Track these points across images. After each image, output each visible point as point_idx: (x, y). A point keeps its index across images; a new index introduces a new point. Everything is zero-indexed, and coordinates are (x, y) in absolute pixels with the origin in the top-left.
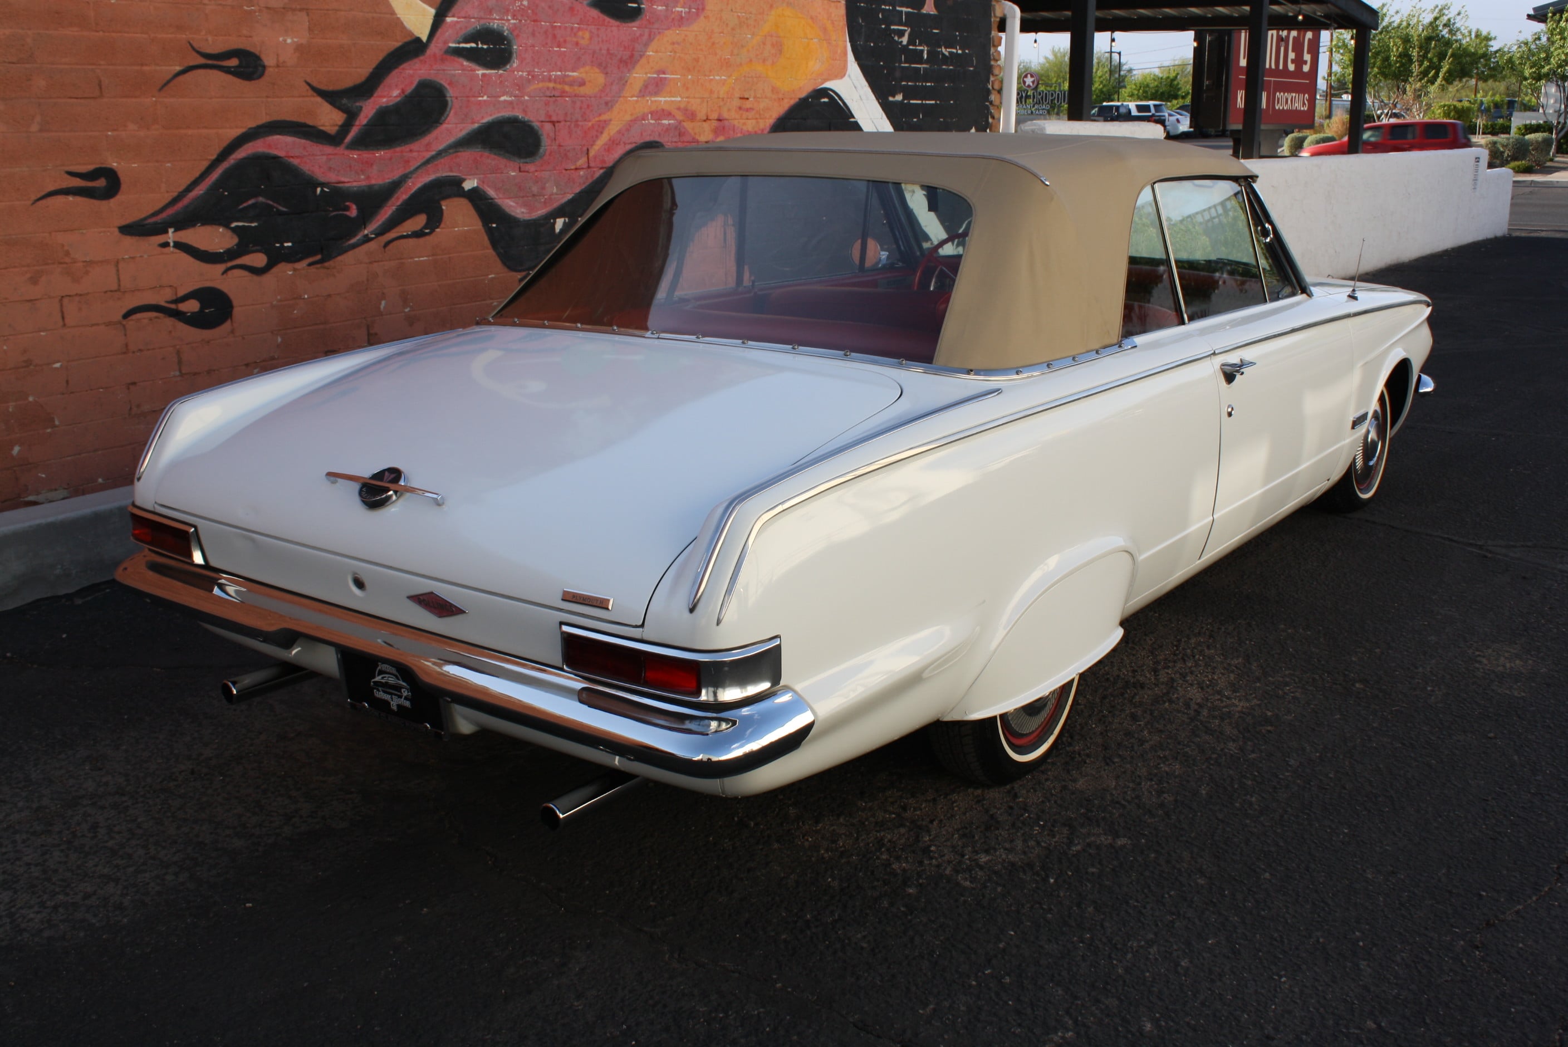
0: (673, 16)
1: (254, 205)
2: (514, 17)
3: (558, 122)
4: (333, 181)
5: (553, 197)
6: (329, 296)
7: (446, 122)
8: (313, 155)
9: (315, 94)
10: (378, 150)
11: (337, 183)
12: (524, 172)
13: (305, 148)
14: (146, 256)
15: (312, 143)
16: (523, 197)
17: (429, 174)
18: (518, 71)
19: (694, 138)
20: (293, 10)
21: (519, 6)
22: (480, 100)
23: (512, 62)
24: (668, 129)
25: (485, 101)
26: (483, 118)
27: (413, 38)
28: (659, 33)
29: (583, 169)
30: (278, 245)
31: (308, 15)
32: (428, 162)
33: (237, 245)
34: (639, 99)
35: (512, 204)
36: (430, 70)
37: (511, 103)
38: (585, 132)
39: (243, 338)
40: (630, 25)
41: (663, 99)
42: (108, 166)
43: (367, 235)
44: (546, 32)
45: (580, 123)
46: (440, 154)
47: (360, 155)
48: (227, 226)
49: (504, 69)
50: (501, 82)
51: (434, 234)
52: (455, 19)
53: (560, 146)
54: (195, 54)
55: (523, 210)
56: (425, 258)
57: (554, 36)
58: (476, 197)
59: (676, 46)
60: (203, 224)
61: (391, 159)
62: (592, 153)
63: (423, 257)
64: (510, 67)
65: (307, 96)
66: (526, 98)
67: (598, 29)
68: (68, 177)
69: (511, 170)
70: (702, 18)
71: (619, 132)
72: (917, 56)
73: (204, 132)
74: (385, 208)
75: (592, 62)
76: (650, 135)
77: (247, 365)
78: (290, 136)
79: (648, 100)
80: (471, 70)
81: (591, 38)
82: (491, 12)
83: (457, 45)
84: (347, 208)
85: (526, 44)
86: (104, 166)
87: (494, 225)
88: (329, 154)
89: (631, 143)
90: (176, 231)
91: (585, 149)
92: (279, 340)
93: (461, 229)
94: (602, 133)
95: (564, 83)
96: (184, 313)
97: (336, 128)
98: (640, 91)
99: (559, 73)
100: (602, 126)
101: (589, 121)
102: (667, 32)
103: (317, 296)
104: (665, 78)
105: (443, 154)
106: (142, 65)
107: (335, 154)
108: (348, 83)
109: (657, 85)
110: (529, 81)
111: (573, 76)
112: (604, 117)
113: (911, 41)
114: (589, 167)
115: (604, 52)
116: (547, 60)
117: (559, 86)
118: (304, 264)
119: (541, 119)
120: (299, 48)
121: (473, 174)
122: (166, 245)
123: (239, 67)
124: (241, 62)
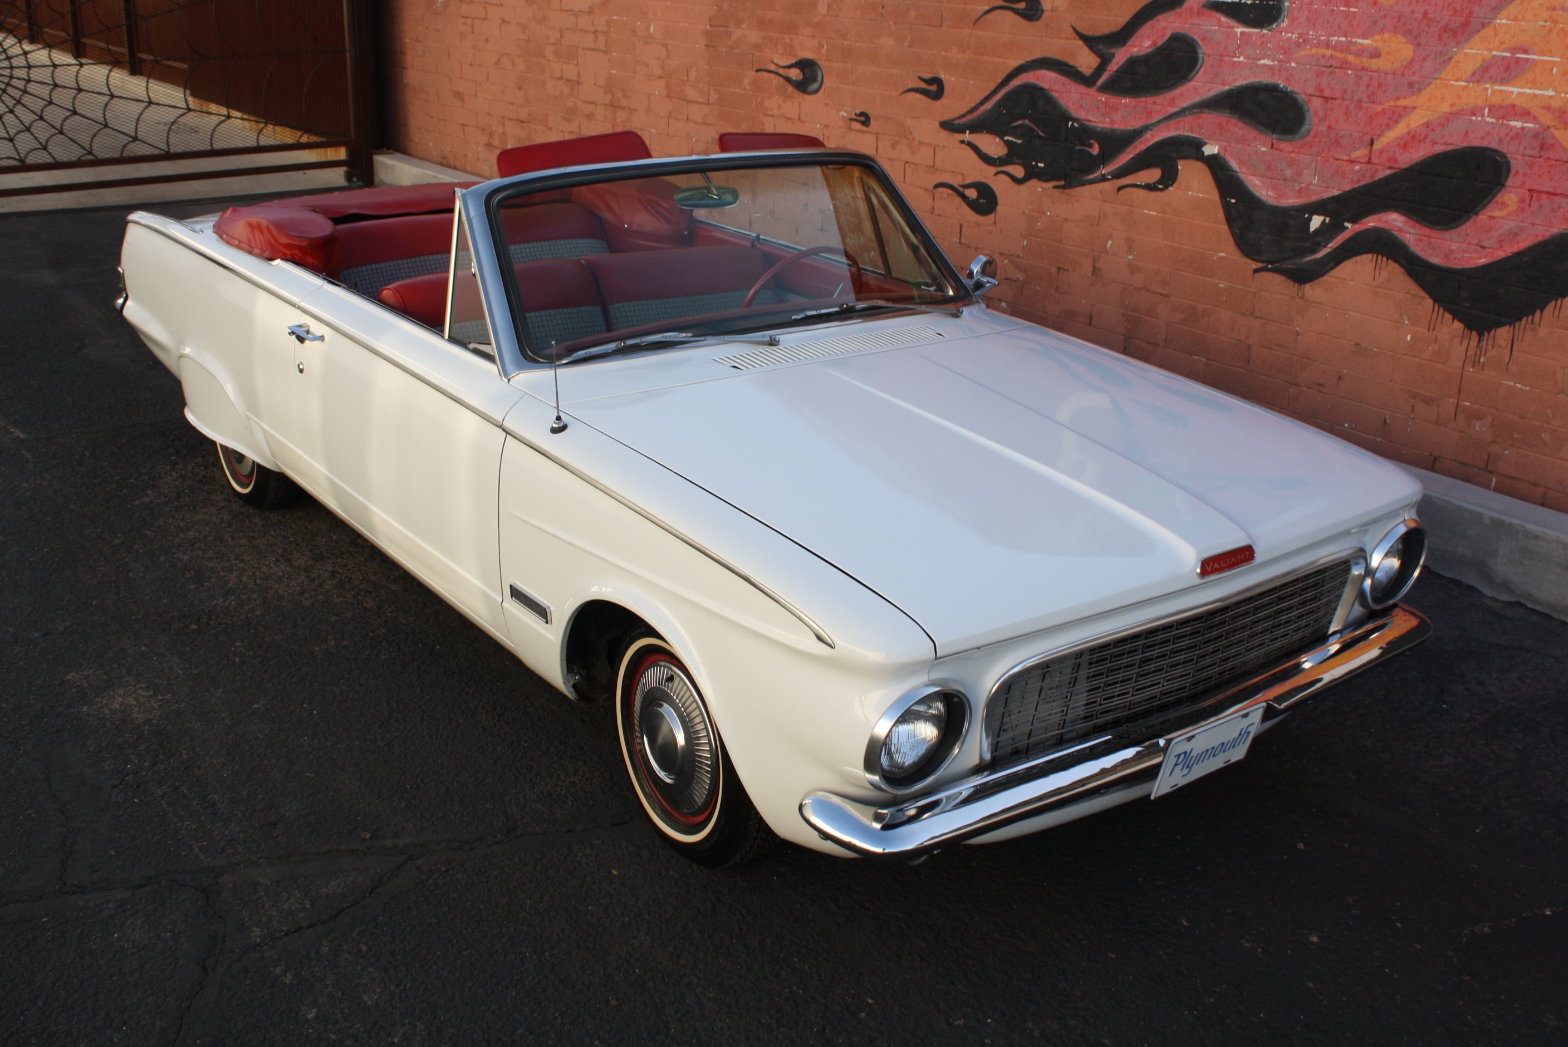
4: (1083, 118)
5: (1311, 187)
6: (1066, 219)
7: (1194, 79)
8: (1070, 92)
9: (1077, 38)
10: (1124, 97)
11: (1085, 120)
12: (1277, 149)
14: (951, 147)
15: (1070, 81)
16: (1272, 178)
17: (1169, 130)
18: (1287, 33)
22: (1235, 62)
23: (1279, 21)
24: (1518, 135)
25: (1240, 62)
26: (1235, 80)
29: (1359, 162)
30: (1034, 163)
32: (1170, 117)
33: (1007, 155)
34: (1471, 85)
35: (1258, 183)
36: (1184, 24)
37: (1271, 68)
38: (1371, 117)
39: (1001, 231)
41: (1516, 90)
42: (939, 77)
43: (1104, 175)
45: (1364, 105)
46: (1183, 112)
48: (1002, 138)
50: (1262, 43)
51: (1166, 191)
56: (1155, 213)
58: (1216, 165)
59: (1560, 12)
60: (987, 133)
61: (1135, 107)
62: (1377, 146)
63: (1153, 211)
65: (1071, 39)
66: (1293, 64)
68: (918, 80)
71: (1427, 125)
73: (997, 60)
75: (1396, 28)
76: (1483, 138)
77: (1001, 254)
79: (1487, 89)
80: (1229, 27)
84: (1091, 146)
86: (937, 76)
87: (1233, 201)
88: (1082, 94)
90: (970, 133)
91: (1367, 138)
92: (1025, 243)
93: (1195, 194)
94: (1397, 122)
95: (1348, 51)
96: (968, 198)
97: (1092, 71)
98: (1474, 74)
99: (1343, 39)
100: (1397, 115)
101: (1379, 104)
103: (1057, 216)
104: (1528, 60)
105: (1187, 113)
106: (966, 4)
107: (1088, 94)
108: (1105, 30)
109: (1508, 68)
110: (1298, 45)
111: (1363, 45)
112: (1402, 102)
114: (1369, 162)
115: (1419, 15)
116: (1328, 22)
117: (1339, 55)
118: (1050, 185)
119: (1308, 92)
121: (1214, 140)
122: (962, 142)
123: (1025, 9)
124: (1027, 5)
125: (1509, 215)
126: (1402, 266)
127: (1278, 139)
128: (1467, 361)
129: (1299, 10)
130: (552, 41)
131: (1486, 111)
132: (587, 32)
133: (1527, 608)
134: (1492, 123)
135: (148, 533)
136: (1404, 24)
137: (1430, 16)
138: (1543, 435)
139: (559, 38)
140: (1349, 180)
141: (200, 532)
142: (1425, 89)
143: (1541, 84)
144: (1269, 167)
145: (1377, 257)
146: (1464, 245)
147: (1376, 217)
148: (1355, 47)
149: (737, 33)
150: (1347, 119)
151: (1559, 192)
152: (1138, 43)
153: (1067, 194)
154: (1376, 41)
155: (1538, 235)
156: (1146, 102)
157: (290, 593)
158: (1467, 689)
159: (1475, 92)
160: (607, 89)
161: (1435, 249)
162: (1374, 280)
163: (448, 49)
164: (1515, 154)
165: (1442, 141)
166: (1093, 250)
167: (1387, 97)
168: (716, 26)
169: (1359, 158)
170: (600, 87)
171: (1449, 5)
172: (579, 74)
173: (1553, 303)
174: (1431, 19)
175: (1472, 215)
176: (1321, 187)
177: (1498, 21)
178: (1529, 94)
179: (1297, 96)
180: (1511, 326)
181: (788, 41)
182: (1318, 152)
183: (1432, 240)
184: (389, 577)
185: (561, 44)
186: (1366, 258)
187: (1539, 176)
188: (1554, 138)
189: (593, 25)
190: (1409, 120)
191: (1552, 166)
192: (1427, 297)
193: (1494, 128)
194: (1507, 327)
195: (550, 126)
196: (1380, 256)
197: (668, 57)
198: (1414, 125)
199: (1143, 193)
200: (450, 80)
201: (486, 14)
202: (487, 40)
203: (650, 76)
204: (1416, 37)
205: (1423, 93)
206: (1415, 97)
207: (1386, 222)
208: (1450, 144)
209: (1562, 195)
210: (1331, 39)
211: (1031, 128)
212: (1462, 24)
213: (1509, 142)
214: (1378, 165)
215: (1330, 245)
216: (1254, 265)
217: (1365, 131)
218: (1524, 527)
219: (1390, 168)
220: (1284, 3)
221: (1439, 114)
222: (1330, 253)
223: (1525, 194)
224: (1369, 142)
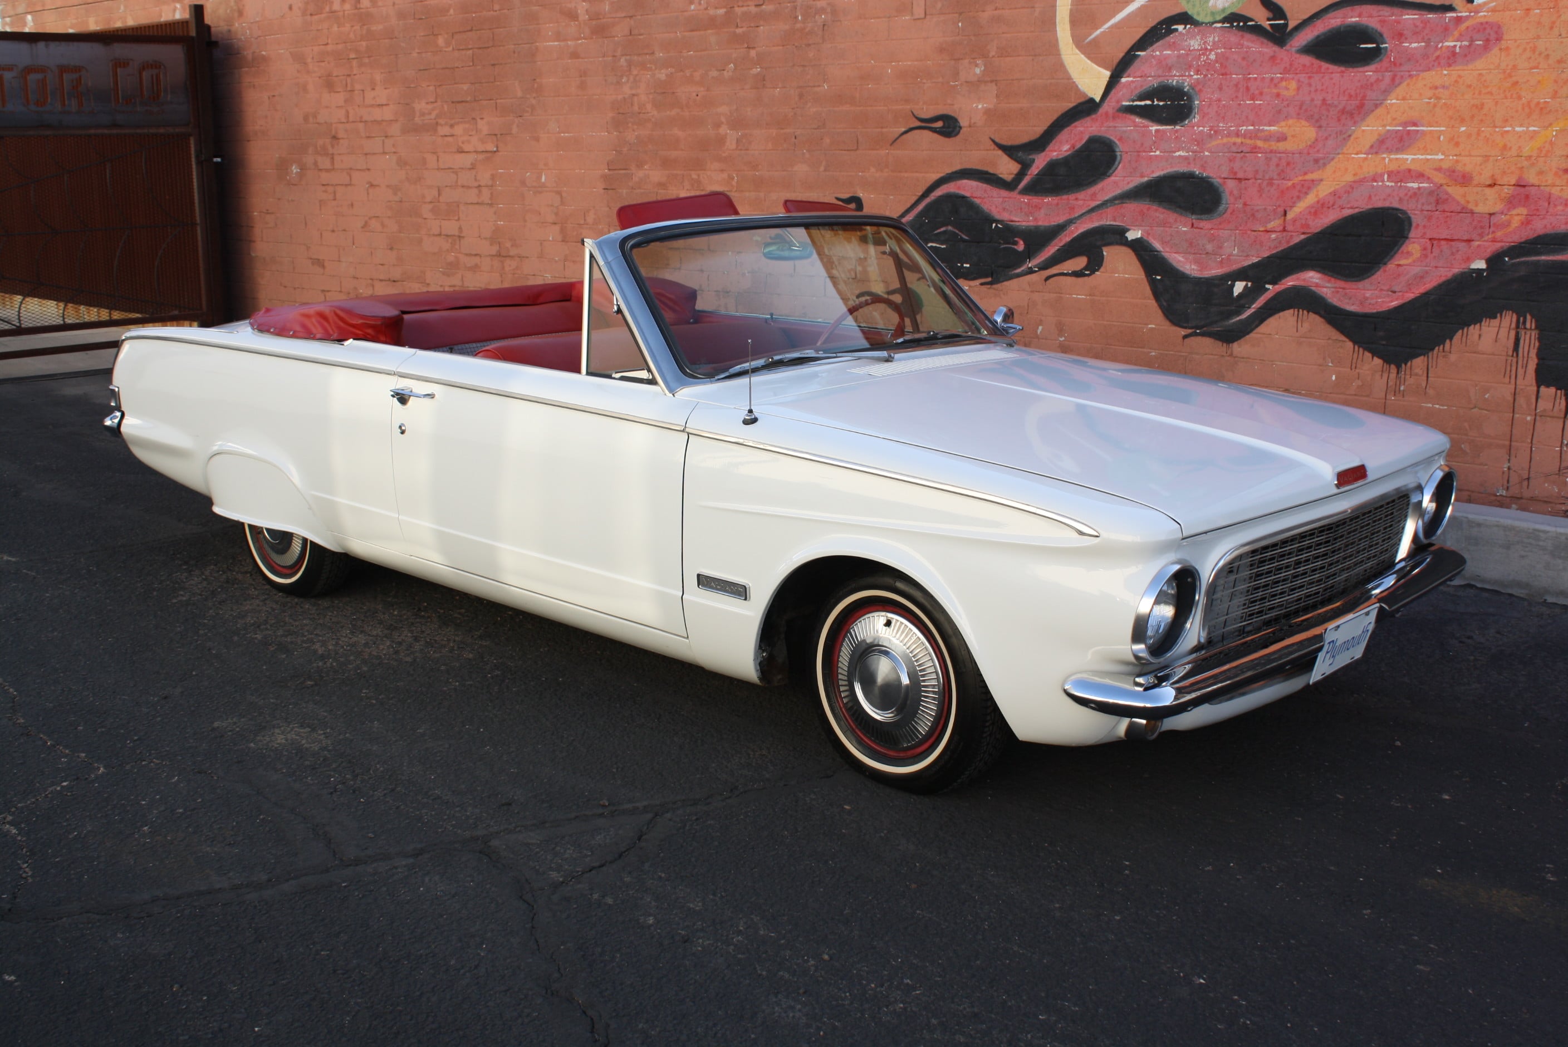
0: (1438, 53)
1: (945, 232)
2: (1197, 72)
5: (1232, 257)
7: (1114, 174)
8: (992, 197)
9: (996, 148)
12: (1197, 228)
13: (985, 191)
16: (1194, 254)
17: (1093, 222)
18: (1198, 127)
19: (1463, 208)
20: (986, 82)
21: (1204, 61)
23: (1191, 117)
24: (1416, 194)
25: (1156, 156)
26: (1153, 172)
27: (1087, 99)
28: (1410, 76)
29: (1275, 231)
30: (959, 265)
31: (996, 85)
32: (1092, 210)
34: (1370, 156)
35: (1181, 259)
37: (1186, 158)
40: (1361, 69)
41: (1410, 157)
42: (857, 195)
43: (1031, 267)
44: (1236, 85)
45: (1276, 182)
46: (1104, 204)
47: (1030, 199)
49: (1182, 124)
50: (1177, 137)
51: (1093, 276)
52: (1131, 79)
54: (914, 119)
55: (1193, 267)
56: (1083, 297)
57: (1248, 89)
58: (1140, 248)
59: (1441, 90)
61: (1058, 204)
62: (1290, 216)
63: (1082, 295)
64: (1189, 122)
65: (990, 150)
66: (1207, 153)
67: (1310, 78)
68: (836, 200)
69: (1182, 225)
70: (1495, 51)
71: (1334, 193)
73: (917, 175)
74: (1049, 247)
75: (1298, 114)
76: (1384, 200)
78: (976, 181)
79: (1384, 158)
80: (1144, 127)
81: (1298, 89)
82: (1170, 69)
83: (1131, 103)
84: (1016, 243)
85: (1210, 99)
86: (855, 195)
87: (1159, 277)
88: (1004, 198)
91: (1281, 210)
93: (1122, 275)
94: (1306, 193)
95: (1256, 137)
97: (1013, 176)
98: (1372, 147)
99: (1251, 128)
100: (1306, 188)
101: (1289, 180)
102: (1426, 74)
104: (1418, 131)
105: (1109, 204)
106: (882, 128)
107: (1010, 198)
108: (1024, 139)
109: (1401, 140)
110: (1210, 136)
111: (1270, 131)
112: (1310, 177)
114: (1284, 230)
115: (1319, 103)
116: (1236, 114)
117: (1248, 141)
118: (977, 282)
119: (1223, 176)
120: (987, 112)
121: (1136, 226)
123: (943, 127)
124: (944, 124)
125: (1414, 261)
126: (1321, 316)
127: (1198, 219)
128: (1388, 391)
129: (1209, 107)
130: (428, 199)
131: (1386, 176)
132: (469, 187)
133: (1477, 588)
134: (1392, 186)
135: (206, 621)
136: (1306, 110)
137: (1328, 102)
138: (1463, 446)
139: (437, 196)
140: (1267, 248)
141: (258, 618)
142: (1329, 163)
143: (1431, 150)
144: (1191, 244)
145: (1298, 311)
146: (1376, 292)
147: (1294, 276)
148: (1263, 134)
149: (641, 174)
150: (1261, 195)
151: (1455, 238)
152: (1056, 148)
153: (994, 289)
154: (1282, 127)
155: (1441, 276)
156: (1068, 199)
157: (385, 655)
158: (1461, 642)
159: (1374, 161)
160: (493, 240)
161: (1350, 298)
162: (1297, 331)
163: (305, 218)
164: (1414, 210)
165: (1349, 206)
166: (1024, 337)
167: (1295, 173)
168: (615, 170)
169: (1274, 227)
170: (486, 239)
171: (1344, 92)
172: (460, 228)
173: (1460, 331)
174: (1329, 105)
175: (1381, 265)
176: (1241, 256)
177: (1389, 102)
178: (1422, 159)
179: (1212, 180)
180: (1425, 356)
181: (694, 176)
182: (1236, 227)
183: (1348, 291)
184: (472, 636)
185: (439, 202)
186: (1288, 314)
187: (1438, 227)
188: (1447, 193)
189: (476, 180)
190: (1318, 191)
191: (1447, 217)
192: (1347, 340)
193: (1394, 190)
194: (1422, 357)
195: (427, 282)
196: (1301, 310)
197: (563, 203)
198: (1322, 195)
199: (1069, 279)
200: (308, 248)
201: (351, 180)
202: (352, 205)
203: (543, 223)
204: (1317, 121)
205: (1328, 167)
206: (1320, 172)
207: (1304, 280)
208: (1357, 208)
209: (1458, 240)
210: (1241, 128)
211: (955, 233)
212: (1358, 107)
213: (1408, 200)
214: (1291, 232)
215: (1254, 306)
216: (1183, 332)
217: (1277, 205)
218: (1467, 518)
219: (1303, 233)
220: (1194, 102)
221: (1345, 183)
222: (1254, 312)
223: (1426, 242)
224: (1283, 213)
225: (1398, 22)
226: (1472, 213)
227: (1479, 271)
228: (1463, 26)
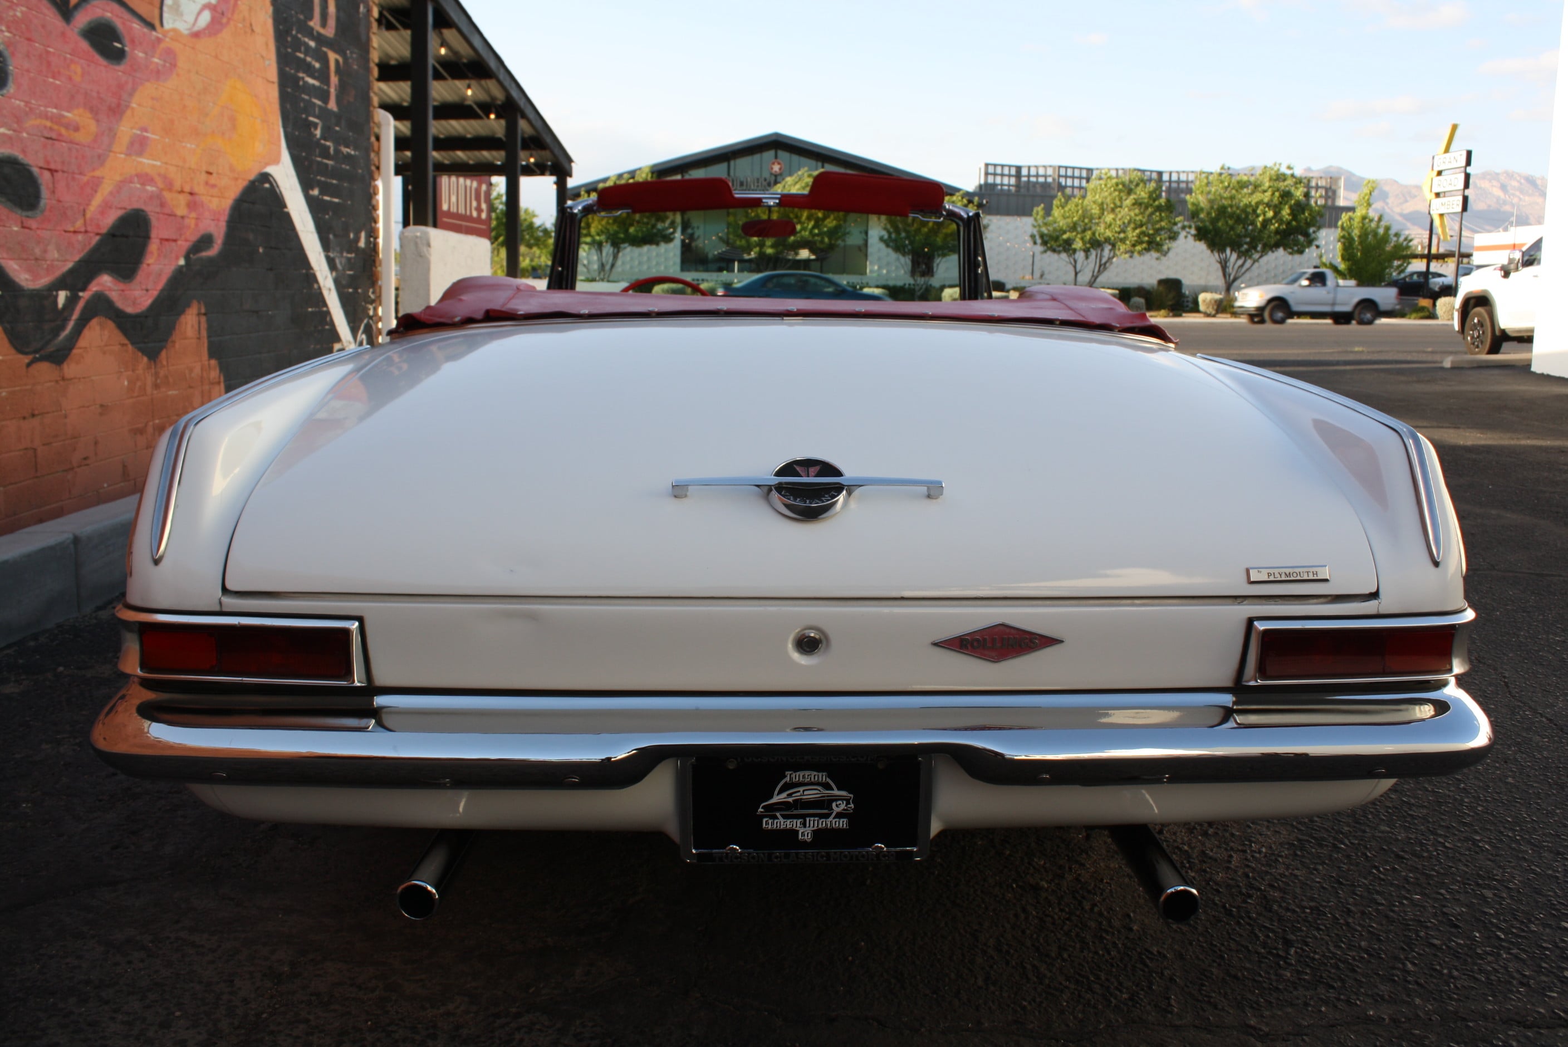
3: (56, 171)
5: (55, 263)
12: (26, 228)
16: (26, 260)
18: (17, 101)
23: (10, 87)
24: (151, 197)
29: (80, 232)
34: (126, 156)
35: (16, 267)
37: (10, 138)
40: (117, 67)
41: (146, 161)
45: (76, 176)
53: (59, 201)
59: (155, 102)
62: (88, 215)
66: (25, 135)
67: (89, 65)
71: (111, 193)
72: (325, 153)
75: (84, 104)
76: (137, 201)
79: (133, 160)
87: (1, 293)
89: (121, 208)
91: (82, 208)
94: (96, 191)
95: (60, 123)
98: (127, 147)
99: (55, 111)
100: (95, 184)
101: (85, 175)
102: (148, 84)
104: (147, 137)
109: (141, 143)
110: (28, 115)
111: (68, 118)
112: (97, 173)
113: (324, 137)
114: (86, 231)
115: (95, 94)
116: (44, 92)
117: (56, 127)
119: (40, 165)
125: (155, 260)
126: (114, 321)
127: (26, 217)
128: (153, 386)
129: (22, 77)
131: (136, 178)
134: (139, 188)
136: (88, 101)
137: (101, 96)
140: (76, 251)
142: (106, 160)
143: (154, 156)
144: (23, 248)
145: (100, 318)
146: (139, 292)
147: (96, 281)
148: (64, 120)
150: (68, 191)
154: (76, 115)
155: (167, 273)
159: (128, 162)
161: (128, 300)
162: (101, 340)
164: (152, 212)
165: (120, 206)
167: (87, 168)
169: (79, 228)
171: (109, 88)
173: (178, 321)
175: (139, 265)
176: (60, 261)
177: (131, 104)
178: (150, 164)
179: (34, 170)
182: (54, 226)
183: (125, 293)
186: (94, 322)
187: (163, 227)
188: (164, 197)
190: (102, 189)
191: (166, 219)
192: (128, 343)
193: (139, 192)
194: (165, 349)
198: (105, 193)
204: (96, 114)
205: (106, 164)
206: (101, 168)
207: (102, 284)
208: (123, 208)
209: (171, 239)
210: (48, 110)
212: (117, 105)
213: (147, 202)
214: (91, 232)
215: (74, 318)
216: (26, 359)
217: (80, 202)
219: (97, 234)
220: (8, 66)
221: (115, 182)
222: (74, 325)
223: (159, 243)
224: (83, 211)
225: (131, 28)
226: (175, 216)
227: (182, 267)
228: (163, 45)
